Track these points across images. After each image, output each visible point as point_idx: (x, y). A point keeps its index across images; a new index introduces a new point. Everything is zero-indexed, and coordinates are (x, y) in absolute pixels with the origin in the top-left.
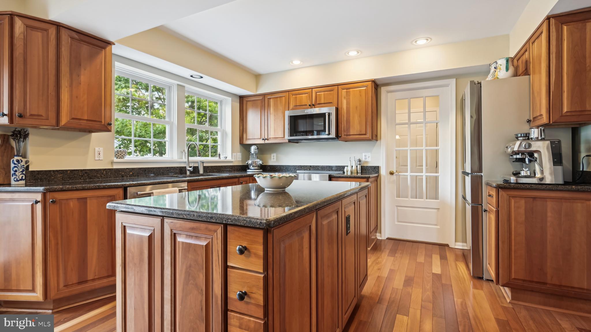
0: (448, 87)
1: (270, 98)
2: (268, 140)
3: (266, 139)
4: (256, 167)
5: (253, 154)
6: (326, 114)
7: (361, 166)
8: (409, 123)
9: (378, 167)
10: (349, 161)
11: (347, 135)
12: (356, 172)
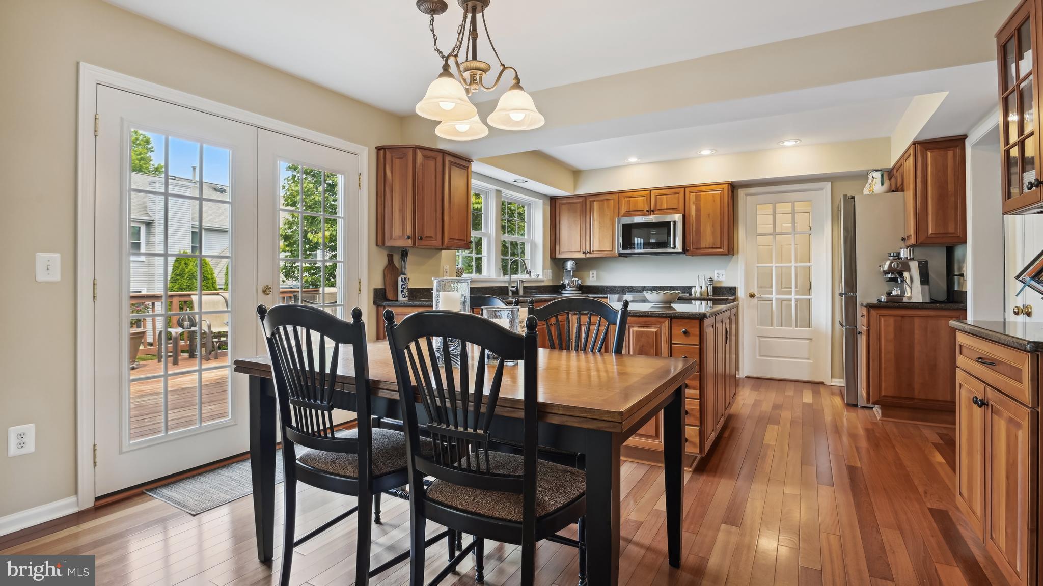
0: (822, 191)
1: (594, 201)
2: (590, 253)
3: (588, 252)
4: (573, 287)
5: (570, 271)
6: (671, 223)
7: (713, 287)
8: (774, 233)
9: (735, 288)
10: (698, 281)
11: (697, 249)
12: (706, 294)
